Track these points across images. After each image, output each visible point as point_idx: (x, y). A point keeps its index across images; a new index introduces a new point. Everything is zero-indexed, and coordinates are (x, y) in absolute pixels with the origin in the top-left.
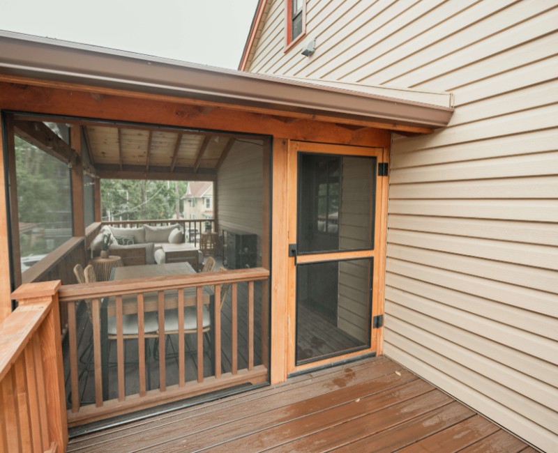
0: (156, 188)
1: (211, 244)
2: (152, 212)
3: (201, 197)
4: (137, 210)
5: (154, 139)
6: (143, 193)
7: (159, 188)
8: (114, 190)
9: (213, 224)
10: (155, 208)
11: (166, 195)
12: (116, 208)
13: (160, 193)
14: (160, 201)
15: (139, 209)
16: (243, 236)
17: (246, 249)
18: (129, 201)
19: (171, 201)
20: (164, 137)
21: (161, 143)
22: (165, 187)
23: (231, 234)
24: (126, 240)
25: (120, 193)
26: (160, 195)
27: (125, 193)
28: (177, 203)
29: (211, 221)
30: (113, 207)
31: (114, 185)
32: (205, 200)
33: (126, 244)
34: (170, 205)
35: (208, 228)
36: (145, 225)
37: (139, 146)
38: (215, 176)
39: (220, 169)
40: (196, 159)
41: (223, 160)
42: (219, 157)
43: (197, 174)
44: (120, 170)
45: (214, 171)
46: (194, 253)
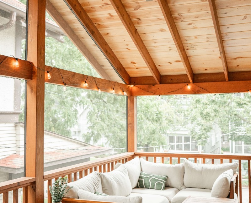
24: (154, 180)
33: (153, 185)
37: (170, 47)
44: (157, 84)
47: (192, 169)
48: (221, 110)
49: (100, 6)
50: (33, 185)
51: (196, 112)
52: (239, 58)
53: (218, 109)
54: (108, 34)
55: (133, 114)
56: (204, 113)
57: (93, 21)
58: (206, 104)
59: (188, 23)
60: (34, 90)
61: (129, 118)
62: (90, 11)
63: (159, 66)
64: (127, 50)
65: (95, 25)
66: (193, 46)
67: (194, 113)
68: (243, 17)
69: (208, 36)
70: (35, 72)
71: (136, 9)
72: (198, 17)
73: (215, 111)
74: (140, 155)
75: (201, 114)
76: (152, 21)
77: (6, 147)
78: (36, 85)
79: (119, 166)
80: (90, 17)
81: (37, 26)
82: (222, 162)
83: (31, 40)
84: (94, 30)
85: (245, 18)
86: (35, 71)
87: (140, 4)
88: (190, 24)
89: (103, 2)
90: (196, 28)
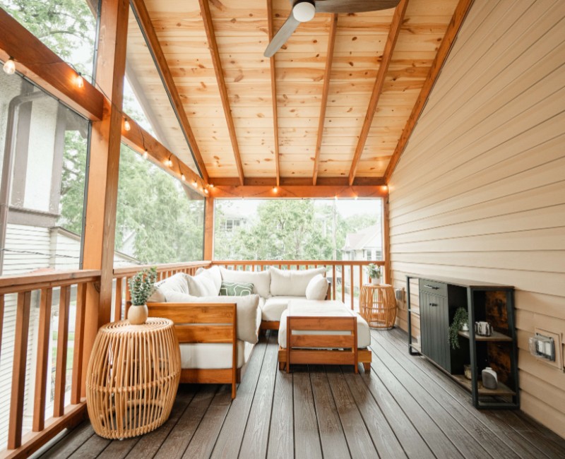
0: (311, 238)
1: (380, 304)
3: (361, 249)
9: (383, 269)
11: (321, 246)
13: (315, 243)
19: (327, 253)
21: (294, 130)
22: (321, 236)
23: (430, 286)
24: (239, 289)
25: (275, 244)
28: (334, 254)
29: (379, 264)
32: (366, 252)
33: (238, 295)
34: (325, 255)
35: (375, 274)
36: (272, 267)
37: (263, 140)
38: (384, 188)
39: (394, 173)
40: (352, 159)
41: (400, 155)
42: (391, 153)
43: (355, 187)
44: (240, 185)
45: (383, 181)
46: (347, 321)
48: (262, 241)
49: (192, 69)
50: (97, 282)
51: (241, 243)
52: (330, 160)
53: (260, 240)
54: (194, 113)
55: (212, 218)
56: (249, 243)
57: (178, 90)
58: (251, 235)
59: (291, 109)
60: (104, 136)
61: (206, 222)
62: (176, 74)
63: (246, 164)
64: (213, 139)
65: (181, 98)
66: (288, 141)
67: (238, 244)
68: (348, 109)
69: (306, 129)
70: (107, 110)
71: (237, 80)
72: (303, 102)
73: (258, 242)
74: (218, 264)
75: (246, 244)
76: (253, 100)
77: (37, 253)
78: (108, 129)
79: (201, 271)
80: (176, 84)
81: (114, 43)
82: (307, 268)
83: (104, 63)
84: (179, 103)
85: (351, 109)
86: (108, 108)
87: (244, 74)
88: (293, 111)
89: (198, 63)
90: (298, 117)
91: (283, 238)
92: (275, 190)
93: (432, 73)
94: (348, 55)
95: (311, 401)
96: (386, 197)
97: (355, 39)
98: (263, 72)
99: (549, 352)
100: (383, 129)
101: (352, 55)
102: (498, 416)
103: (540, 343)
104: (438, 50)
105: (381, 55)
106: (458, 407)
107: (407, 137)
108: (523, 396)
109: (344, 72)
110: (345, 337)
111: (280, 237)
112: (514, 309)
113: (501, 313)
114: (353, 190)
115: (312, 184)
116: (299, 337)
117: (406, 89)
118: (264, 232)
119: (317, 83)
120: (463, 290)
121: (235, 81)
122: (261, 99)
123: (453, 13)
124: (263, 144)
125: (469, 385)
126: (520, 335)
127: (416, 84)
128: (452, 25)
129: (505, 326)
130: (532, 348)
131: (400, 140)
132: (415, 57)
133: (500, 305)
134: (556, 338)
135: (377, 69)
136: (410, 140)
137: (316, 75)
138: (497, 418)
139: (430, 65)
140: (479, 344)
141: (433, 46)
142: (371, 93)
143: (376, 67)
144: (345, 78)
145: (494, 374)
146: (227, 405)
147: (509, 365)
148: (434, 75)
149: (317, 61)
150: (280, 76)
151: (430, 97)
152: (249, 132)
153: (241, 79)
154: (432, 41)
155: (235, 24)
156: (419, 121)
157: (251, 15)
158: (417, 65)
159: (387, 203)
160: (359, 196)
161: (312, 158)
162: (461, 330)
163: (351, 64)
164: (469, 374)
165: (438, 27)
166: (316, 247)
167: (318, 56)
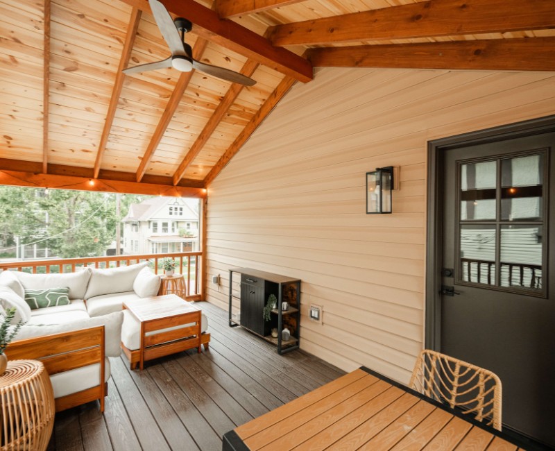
0: (90, 209)
2: (84, 238)
3: (147, 220)
4: (62, 237)
5: (115, 122)
6: (70, 215)
7: (94, 210)
8: (26, 210)
10: (89, 233)
11: (103, 219)
12: (29, 233)
13: (96, 215)
14: (96, 225)
15: (64, 234)
16: (284, 285)
17: (285, 304)
18: (49, 225)
19: (111, 226)
20: (134, 120)
21: (127, 130)
22: (102, 208)
24: (54, 296)
25: (35, 215)
26: (95, 217)
27: (44, 214)
28: (118, 228)
30: (25, 232)
31: (27, 204)
32: (152, 224)
34: (109, 229)
37: (85, 132)
38: (204, 191)
39: (214, 181)
40: (180, 163)
41: (221, 169)
42: (213, 164)
43: (179, 188)
44: (42, 172)
45: (202, 184)
46: (193, 315)
47: (100, 276)
48: (15, 210)
52: (158, 162)
53: (11, 209)
59: (129, 112)
63: (53, 151)
64: (10, 118)
66: (116, 139)
68: (186, 126)
71: (68, 70)
72: (144, 110)
76: (83, 94)
85: (188, 127)
87: (79, 67)
88: (129, 114)
89: (13, 35)
90: (135, 121)
91: (51, 208)
92: (92, 183)
93: (255, 120)
94: (197, 87)
95: (176, 387)
96: (205, 198)
97: (205, 78)
98: (105, 73)
99: (316, 316)
100: (212, 147)
101: (200, 88)
102: (291, 356)
103: (313, 312)
104: (262, 106)
105: (223, 96)
106: (270, 357)
107: (229, 157)
108: (302, 341)
109: (191, 99)
110: (192, 327)
111: (44, 206)
112: (300, 292)
113: (292, 295)
114: (178, 191)
115: (135, 180)
116: (153, 337)
117: (235, 124)
118: (18, 200)
119: (162, 99)
120: (276, 285)
121: (65, 70)
122: (96, 96)
123: (275, 87)
124: (84, 135)
125: (275, 341)
126: (302, 308)
127: (242, 123)
128: (274, 95)
129: (295, 302)
130: (309, 314)
131: (223, 157)
132: (246, 105)
133: (292, 290)
134: (320, 308)
135: (218, 104)
136: (232, 160)
137: (163, 93)
138: (292, 357)
139: (254, 113)
140: (283, 316)
141: (260, 103)
142: (208, 119)
143: (217, 103)
144: (189, 103)
145: (288, 332)
146: (101, 418)
147: (295, 325)
148: (257, 122)
149: (168, 83)
150: (125, 82)
151: (252, 136)
152: (68, 121)
153: (73, 70)
154: (259, 99)
155: (83, 20)
156: (241, 149)
157: (106, 21)
158: (246, 111)
159: (206, 203)
160: (182, 196)
161: (139, 158)
162: (272, 309)
163: (198, 95)
164: (275, 335)
165: (264, 92)
166: (98, 220)
167: (169, 79)
